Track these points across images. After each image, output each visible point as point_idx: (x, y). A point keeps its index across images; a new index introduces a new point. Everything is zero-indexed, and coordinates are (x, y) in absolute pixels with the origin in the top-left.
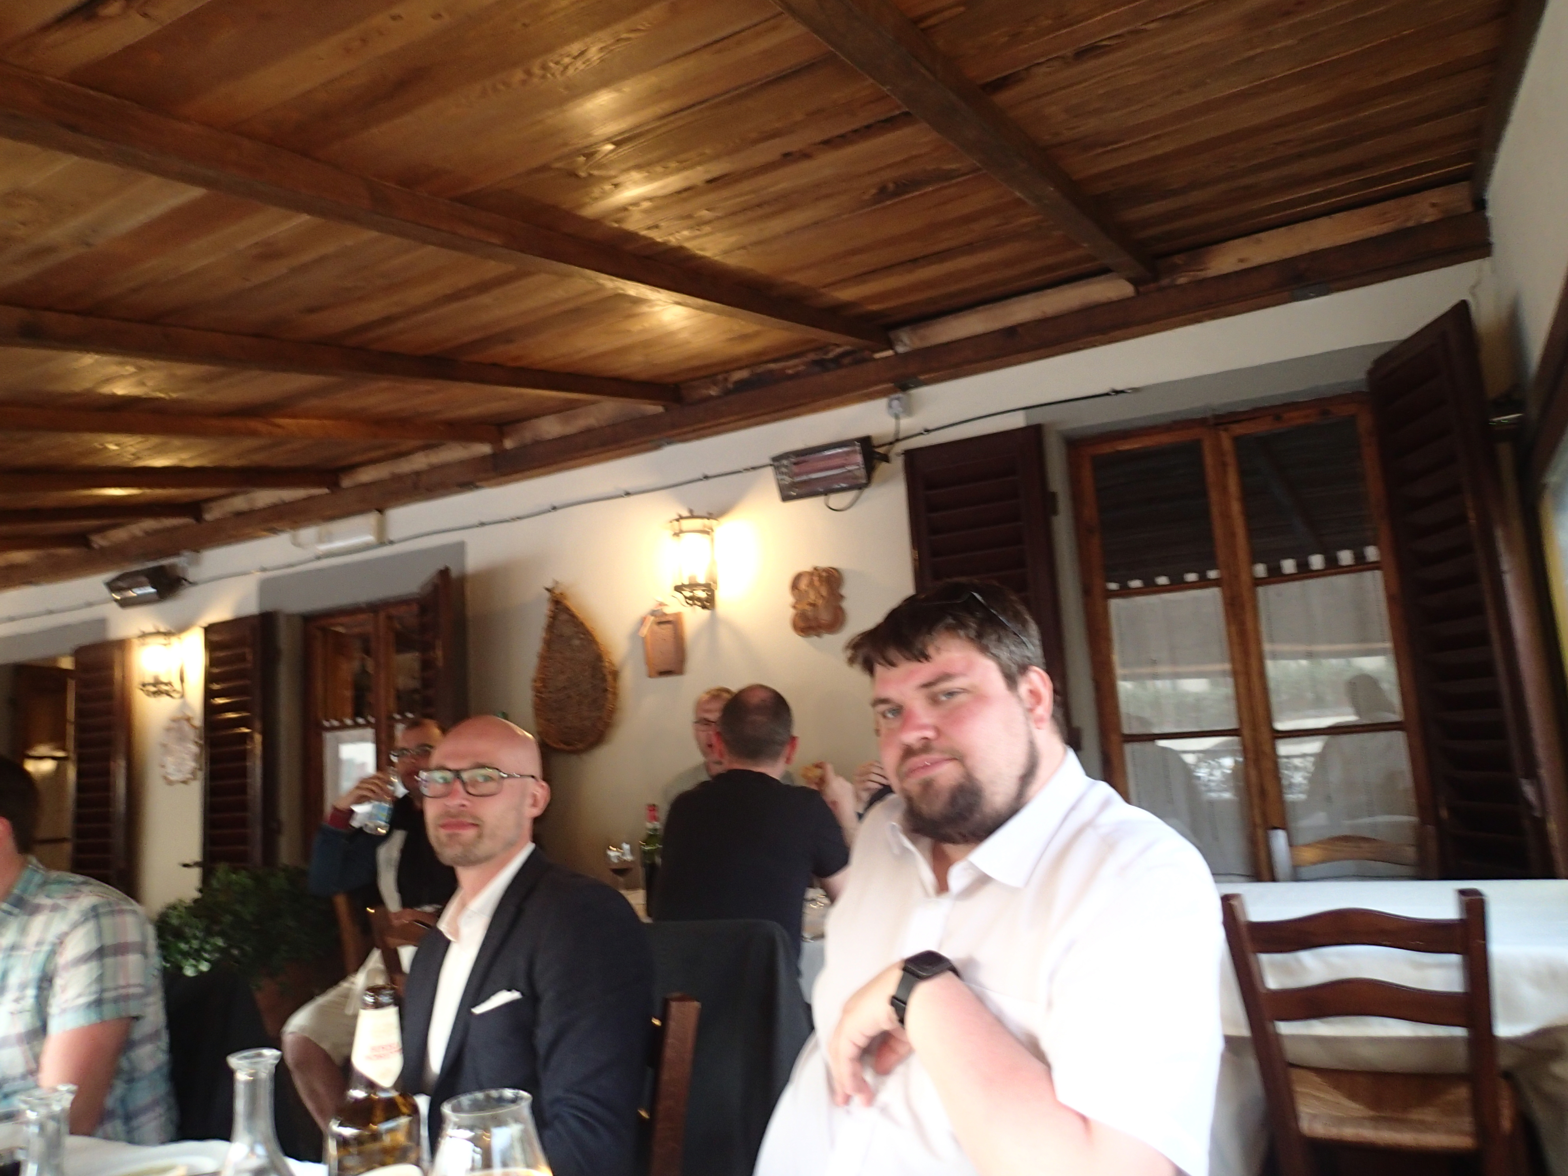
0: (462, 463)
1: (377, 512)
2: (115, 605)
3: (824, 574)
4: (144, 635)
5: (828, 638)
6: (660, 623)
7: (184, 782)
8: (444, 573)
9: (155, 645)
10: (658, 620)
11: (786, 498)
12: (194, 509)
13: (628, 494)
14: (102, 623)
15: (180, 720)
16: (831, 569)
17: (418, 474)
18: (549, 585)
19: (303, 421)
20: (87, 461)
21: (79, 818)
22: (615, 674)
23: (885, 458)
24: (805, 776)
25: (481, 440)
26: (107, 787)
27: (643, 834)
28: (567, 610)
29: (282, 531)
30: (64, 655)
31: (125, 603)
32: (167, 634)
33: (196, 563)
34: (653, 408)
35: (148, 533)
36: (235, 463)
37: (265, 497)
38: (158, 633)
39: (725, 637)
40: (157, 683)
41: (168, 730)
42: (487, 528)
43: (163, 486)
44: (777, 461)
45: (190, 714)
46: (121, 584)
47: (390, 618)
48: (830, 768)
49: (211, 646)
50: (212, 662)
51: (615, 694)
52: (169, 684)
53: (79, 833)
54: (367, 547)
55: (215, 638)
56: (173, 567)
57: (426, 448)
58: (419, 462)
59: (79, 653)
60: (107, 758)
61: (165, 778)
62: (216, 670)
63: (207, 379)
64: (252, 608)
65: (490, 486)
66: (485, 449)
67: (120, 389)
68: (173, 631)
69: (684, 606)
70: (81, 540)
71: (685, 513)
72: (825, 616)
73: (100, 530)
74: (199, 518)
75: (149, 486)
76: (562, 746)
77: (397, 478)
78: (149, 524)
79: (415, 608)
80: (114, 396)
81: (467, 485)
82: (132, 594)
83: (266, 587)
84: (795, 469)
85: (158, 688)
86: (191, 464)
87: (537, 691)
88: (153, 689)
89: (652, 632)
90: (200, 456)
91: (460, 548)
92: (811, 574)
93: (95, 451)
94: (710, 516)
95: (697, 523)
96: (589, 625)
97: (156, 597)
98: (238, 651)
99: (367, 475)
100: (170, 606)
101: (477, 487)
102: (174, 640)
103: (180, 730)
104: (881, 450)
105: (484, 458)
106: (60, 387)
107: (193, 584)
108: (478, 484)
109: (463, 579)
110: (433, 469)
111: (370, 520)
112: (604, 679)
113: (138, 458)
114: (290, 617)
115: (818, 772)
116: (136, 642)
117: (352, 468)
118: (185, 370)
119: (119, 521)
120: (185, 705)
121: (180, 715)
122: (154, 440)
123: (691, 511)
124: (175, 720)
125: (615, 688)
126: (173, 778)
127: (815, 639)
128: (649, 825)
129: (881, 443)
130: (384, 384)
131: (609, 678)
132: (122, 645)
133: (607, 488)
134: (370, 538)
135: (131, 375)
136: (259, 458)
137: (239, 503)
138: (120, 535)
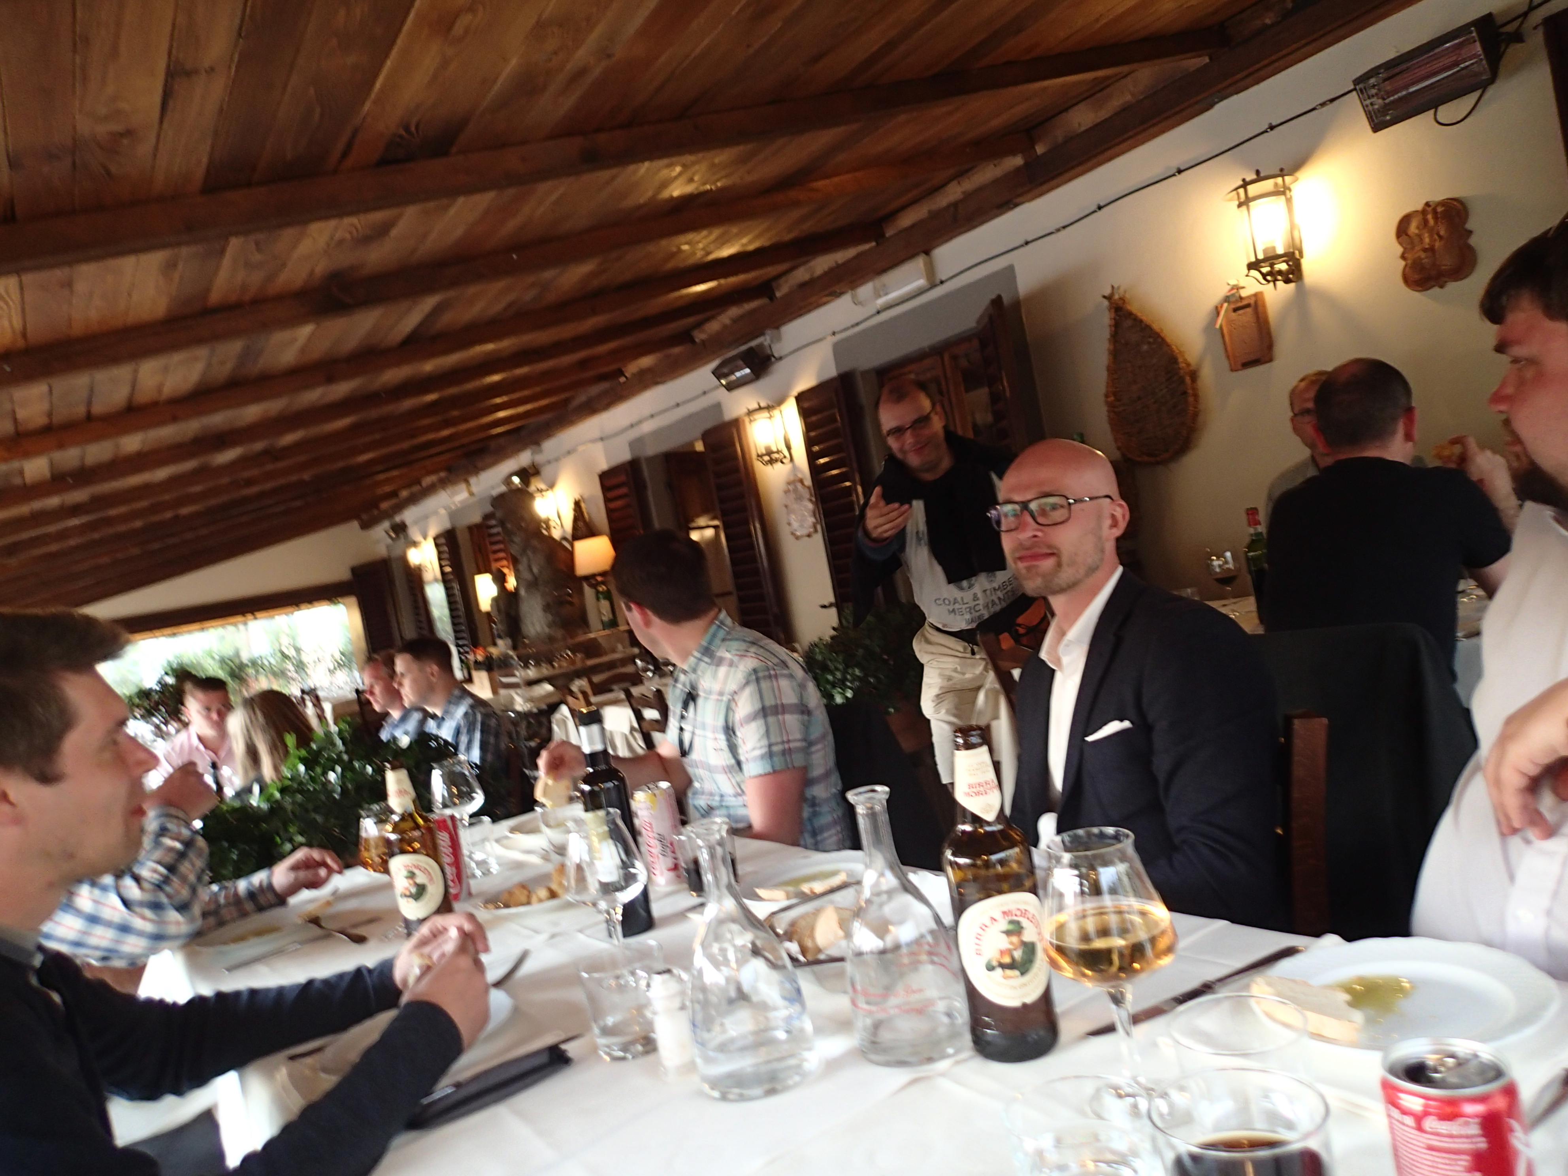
0: (996, 182)
1: (924, 255)
2: (723, 389)
3: (1440, 209)
4: (750, 413)
5: (1453, 287)
6: (1235, 310)
7: (809, 536)
8: (997, 302)
9: (761, 419)
10: (1233, 306)
11: (1377, 127)
12: (765, 289)
13: (1180, 171)
14: (717, 407)
15: (794, 482)
16: (1449, 201)
17: (955, 205)
18: (1107, 292)
19: (836, 180)
20: (670, 266)
21: (736, 575)
22: (1194, 375)
23: (1518, 37)
24: (1439, 456)
25: (1013, 153)
26: (752, 546)
27: (1247, 540)
28: (1130, 315)
29: (842, 293)
30: (697, 440)
31: (730, 387)
32: (769, 408)
33: (779, 339)
34: (1196, 62)
35: (735, 321)
36: (788, 237)
37: (822, 264)
38: (760, 408)
39: (1318, 311)
40: (769, 453)
41: (787, 492)
42: (1030, 246)
43: (735, 273)
44: (1361, 83)
45: (800, 476)
46: (725, 370)
47: (954, 358)
48: (1472, 443)
49: (805, 413)
50: (809, 428)
51: (1196, 396)
52: (778, 452)
53: (739, 587)
54: (921, 292)
55: (806, 405)
56: (761, 346)
57: (959, 175)
58: (954, 192)
59: (706, 436)
60: (746, 522)
61: (793, 534)
62: (813, 434)
63: (742, 160)
64: (832, 372)
65: (1029, 200)
66: (1018, 161)
67: (677, 190)
68: (770, 403)
69: (1261, 284)
70: (685, 337)
71: (1251, 176)
72: (1447, 262)
73: (699, 325)
74: (772, 297)
75: (725, 276)
76: (1146, 458)
77: (934, 215)
78: (734, 312)
79: (976, 343)
80: (672, 198)
81: (1006, 205)
82: (733, 378)
83: (839, 350)
84: (1388, 86)
85: (771, 457)
86: (751, 247)
87: (1111, 407)
88: (766, 458)
89: (1229, 322)
90: (757, 237)
91: (1010, 271)
92: (1424, 212)
93: (673, 255)
94: (1282, 173)
95: (1267, 185)
96: (1155, 327)
97: (753, 376)
98: (826, 414)
99: (907, 219)
100: (765, 382)
101: (1016, 205)
102: (776, 413)
103: (796, 490)
104: (1510, 28)
105: (1018, 170)
106: (629, 203)
107: (781, 358)
108: (1018, 200)
109: (1017, 304)
110: (968, 196)
111: (919, 263)
112: (1182, 381)
113: (708, 253)
114: (865, 373)
115: (1457, 449)
116: (747, 420)
117: (892, 215)
118: (722, 156)
119: (709, 314)
120: (795, 468)
121: (792, 478)
122: (716, 232)
123: (1258, 172)
124: (789, 483)
125: (1195, 389)
126: (798, 533)
127: (1436, 290)
128: (1252, 531)
129: (1509, 19)
130: (902, 118)
131: (1188, 379)
132: (736, 424)
133: (1156, 171)
134: (921, 282)
135: (680, 174)
136: (808, 227)
137: (801, 275)
138: (714, 326)
